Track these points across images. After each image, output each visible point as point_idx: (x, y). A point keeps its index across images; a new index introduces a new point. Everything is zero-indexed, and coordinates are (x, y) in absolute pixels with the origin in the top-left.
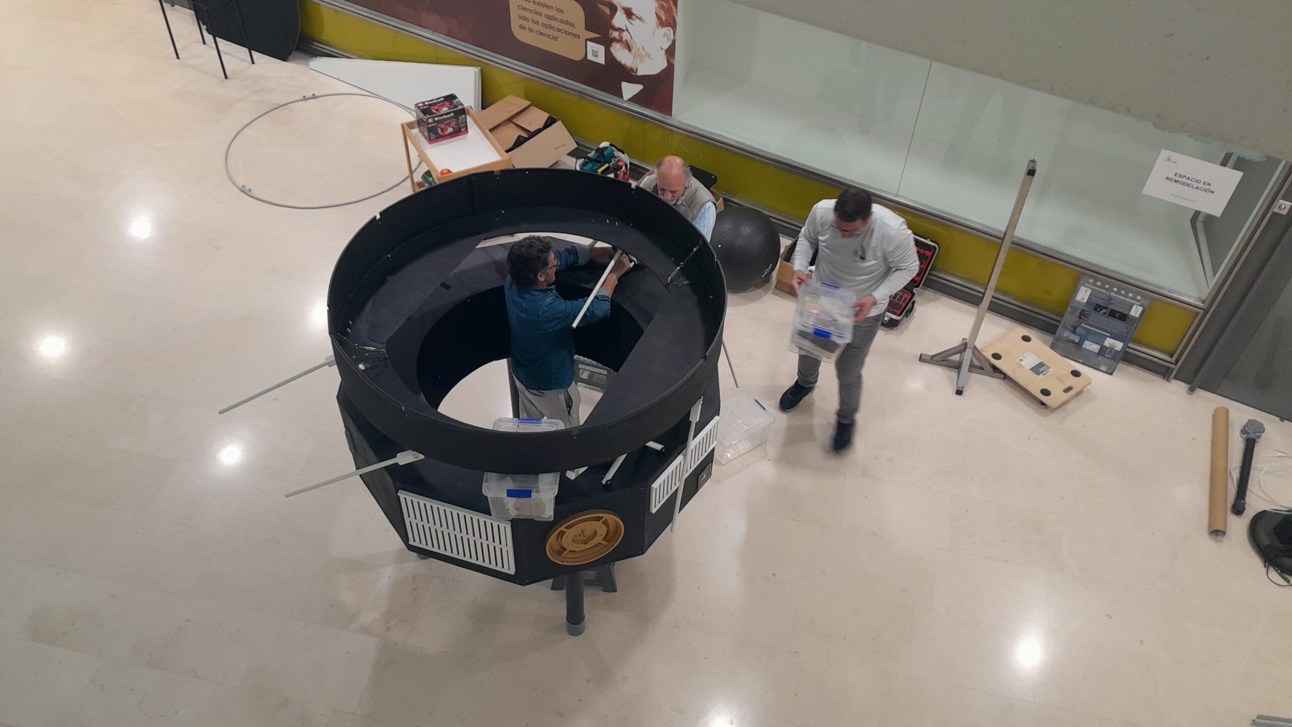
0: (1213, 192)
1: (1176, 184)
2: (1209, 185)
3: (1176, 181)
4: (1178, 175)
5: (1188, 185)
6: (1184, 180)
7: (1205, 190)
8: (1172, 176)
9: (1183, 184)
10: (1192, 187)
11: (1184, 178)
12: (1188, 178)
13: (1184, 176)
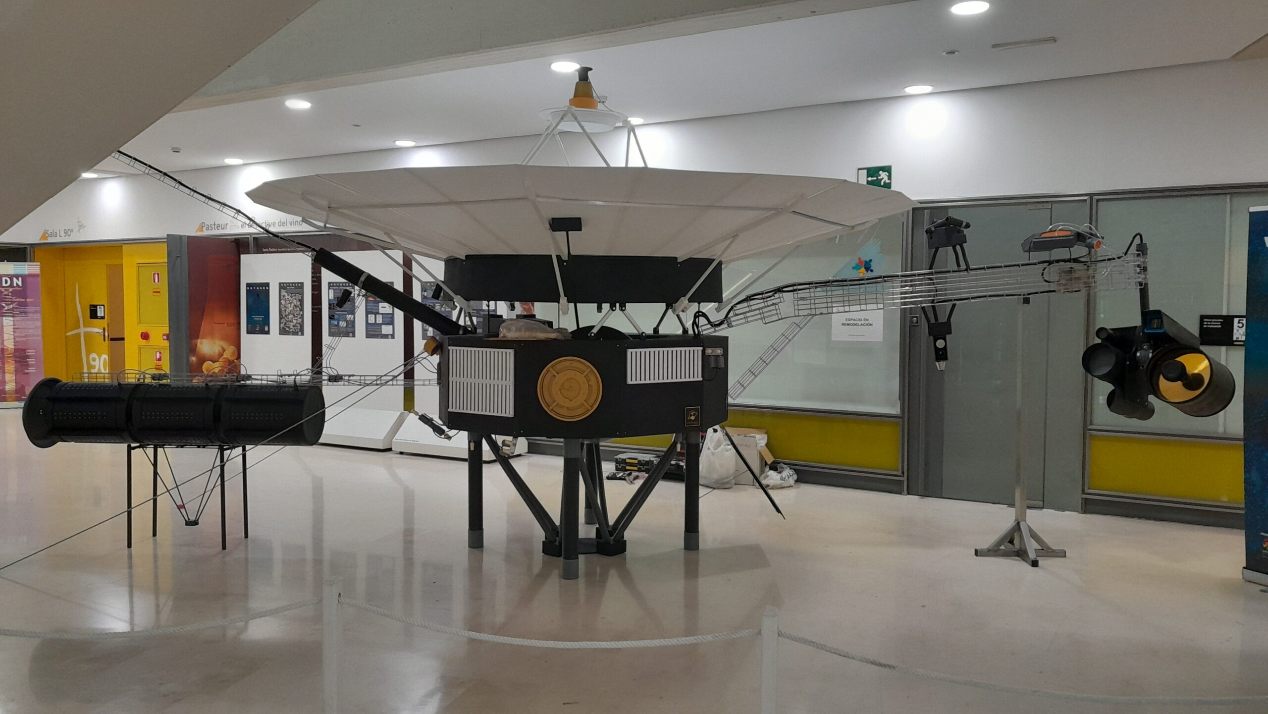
0: (871, 325)
1: (848, 326)
2: (868, 320)
3: (848, 325)
4: (848, 320)
5: (856, 325)
6: (852, 322)
7: (867, 325)
8: (845, 322)
9: (853, 325)
10: (859, 325)
11: (852, 321)
12: (854, 320)
13: (852, 319)
